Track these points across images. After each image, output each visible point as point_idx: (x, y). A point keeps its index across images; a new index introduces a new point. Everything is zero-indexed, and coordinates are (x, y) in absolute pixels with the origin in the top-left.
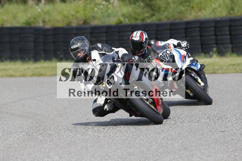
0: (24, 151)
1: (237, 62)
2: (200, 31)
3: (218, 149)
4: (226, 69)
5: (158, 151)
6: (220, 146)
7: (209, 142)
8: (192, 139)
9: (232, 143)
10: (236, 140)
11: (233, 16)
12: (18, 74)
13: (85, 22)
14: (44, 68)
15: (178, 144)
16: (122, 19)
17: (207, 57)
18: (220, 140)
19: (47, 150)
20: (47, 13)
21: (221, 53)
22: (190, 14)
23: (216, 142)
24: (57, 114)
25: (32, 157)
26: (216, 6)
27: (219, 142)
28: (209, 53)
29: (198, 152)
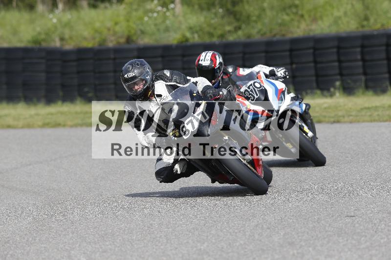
0: (31, 248)
1: (374, 105)
2: (314, 55)
3: (344, 245)
4: (357, 116)
5: (246, 248)
6: (347, 240)
7: (329, 233)
8: (301, 228)
9: (366, 234)
10: (373, 230)
11: (367, 30)
12: (21, 123)
13: (129, 40)
14: (62, 113)
15: (279, 236)
16: (188, 35)
17: (326, 96)
18: (347, 230)
19: (68, 247)
20: (68, 25)
21: (348, 90)
22: (298, 27)
23: (340, 233)
24: (84, 188)
25: (43, 257)
26: (341, 13)
27: (345, 233)
28: (328, 90)
29: (311, 249)
